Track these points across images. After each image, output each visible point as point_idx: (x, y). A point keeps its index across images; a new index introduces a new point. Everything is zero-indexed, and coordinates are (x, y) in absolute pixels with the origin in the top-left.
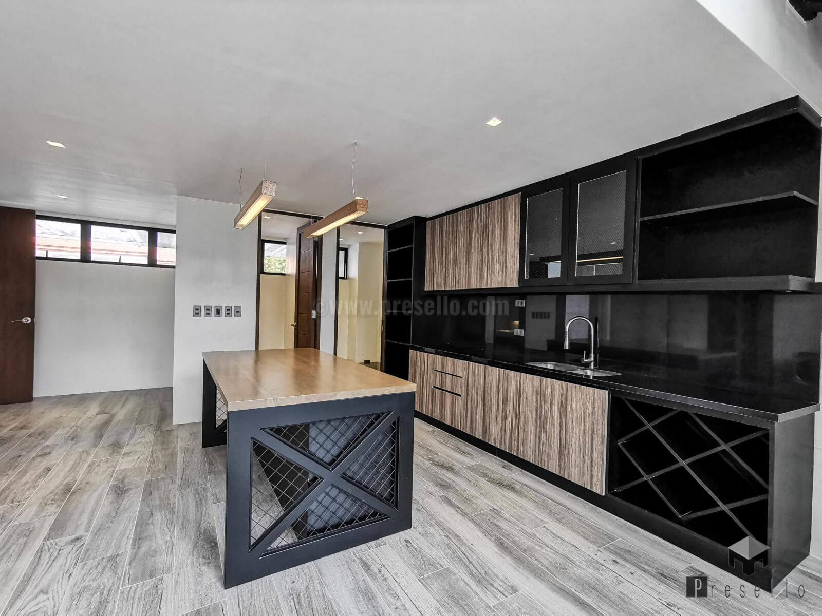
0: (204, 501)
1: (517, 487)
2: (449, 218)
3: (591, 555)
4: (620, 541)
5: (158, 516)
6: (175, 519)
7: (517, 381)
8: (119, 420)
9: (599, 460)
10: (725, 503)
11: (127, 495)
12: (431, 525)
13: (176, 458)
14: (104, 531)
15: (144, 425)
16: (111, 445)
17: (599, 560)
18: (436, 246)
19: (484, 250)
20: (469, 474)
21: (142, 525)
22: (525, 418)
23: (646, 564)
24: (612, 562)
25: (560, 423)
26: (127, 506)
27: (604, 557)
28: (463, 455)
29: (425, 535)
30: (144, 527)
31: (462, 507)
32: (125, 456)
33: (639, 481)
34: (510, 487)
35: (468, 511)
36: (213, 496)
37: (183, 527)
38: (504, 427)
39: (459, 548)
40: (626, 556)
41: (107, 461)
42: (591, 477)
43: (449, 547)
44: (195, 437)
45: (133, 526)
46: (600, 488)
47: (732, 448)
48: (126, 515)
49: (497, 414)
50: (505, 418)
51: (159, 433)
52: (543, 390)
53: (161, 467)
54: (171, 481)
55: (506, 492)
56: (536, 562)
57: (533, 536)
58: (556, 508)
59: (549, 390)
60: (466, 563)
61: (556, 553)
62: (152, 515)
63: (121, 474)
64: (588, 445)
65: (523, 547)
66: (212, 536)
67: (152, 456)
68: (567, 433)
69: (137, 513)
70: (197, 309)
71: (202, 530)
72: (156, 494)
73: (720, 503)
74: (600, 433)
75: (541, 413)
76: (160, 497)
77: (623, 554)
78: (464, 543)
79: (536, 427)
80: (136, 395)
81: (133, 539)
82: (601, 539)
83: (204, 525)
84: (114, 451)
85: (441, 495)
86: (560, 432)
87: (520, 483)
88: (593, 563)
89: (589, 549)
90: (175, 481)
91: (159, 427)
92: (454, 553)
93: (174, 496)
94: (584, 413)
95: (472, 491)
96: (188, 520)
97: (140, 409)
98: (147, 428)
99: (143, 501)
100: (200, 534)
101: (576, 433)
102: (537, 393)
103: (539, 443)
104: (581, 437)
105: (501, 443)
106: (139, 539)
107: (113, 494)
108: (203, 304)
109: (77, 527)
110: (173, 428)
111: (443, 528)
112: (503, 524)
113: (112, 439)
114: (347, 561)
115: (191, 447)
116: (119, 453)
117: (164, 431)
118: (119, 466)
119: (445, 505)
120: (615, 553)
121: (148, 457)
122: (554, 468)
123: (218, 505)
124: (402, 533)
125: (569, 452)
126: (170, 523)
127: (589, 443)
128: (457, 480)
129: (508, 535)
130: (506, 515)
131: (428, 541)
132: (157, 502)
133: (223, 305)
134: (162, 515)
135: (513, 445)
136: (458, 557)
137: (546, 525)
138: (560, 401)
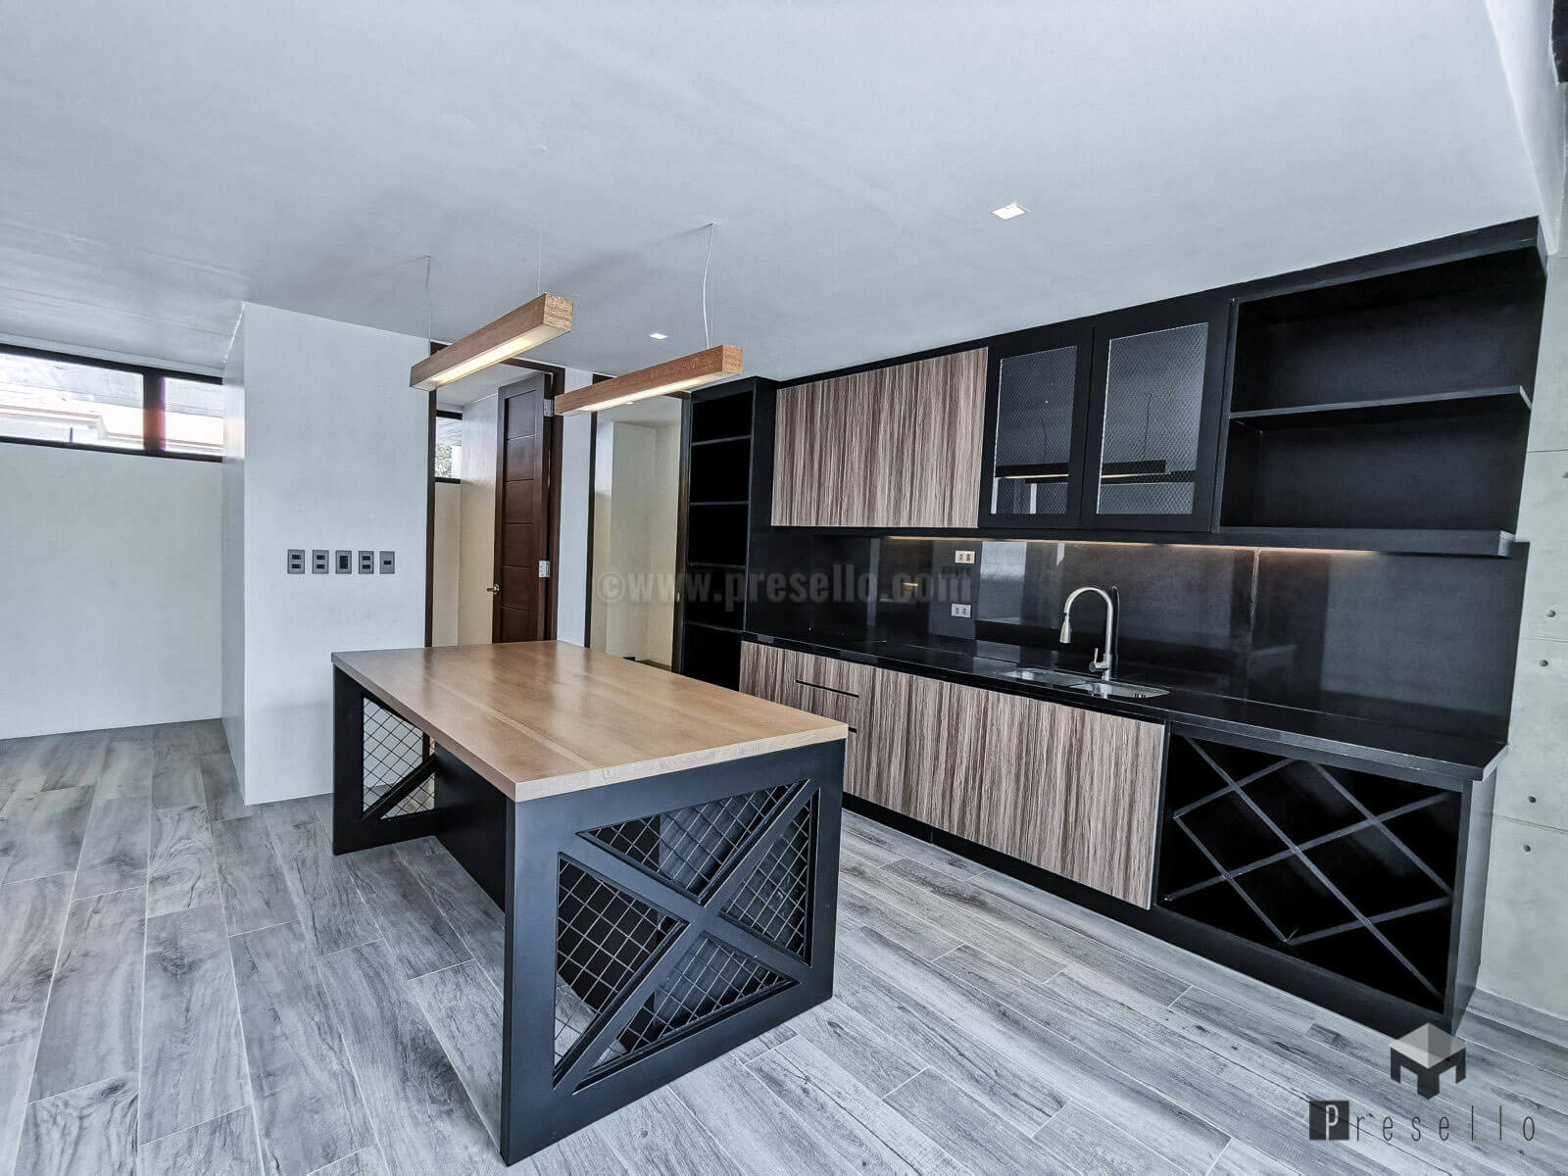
0: (384, 976)
1: (989, 900)
2: (829, 387)
3: (1158, 1020)
4: (1194, 990)
5: (290, 1017)
6: (335, 1021)
7: (979, 706)
8: (109, 801)
9: (1143, 849)
10: (1367, 915)
11: (198, 974)
12: (864, 987)
13: (284, 881)
14: (175, 1065)
15: (179, 809)
16: (112, 860)
17: (1175, 1029)
18: (797, 441)
19: (906, 453)
20: (894, 879)
21: (261, 1043)
22: (993, 773)
23: (1249, 1028)
24: (1196, 1031)
25: (1067, 785)
26: (207, 1001)
27: (1179, 1022)
28: (870, 843)
29: (863, 1008)
30: (268, 1047)
31: (908, 947)
32: (157, 883)
33: (1214, 881)
34: (975, 901)
35: (921, 954)
36: (401, 960)
37: (361, 1039)
38: (949, 789)
39: (933, 1029)
40: (1214, 1016)
41: (115, 900)
42: (1127, 879)
43: (915, 1030)
44: (309, 831)
45: (240, 1046)
46: (1141, 896)
47: (1386, 823)
48: (213, 1025)
49: (935, 768)
50: (951, 773)
51: (219, 825)
52: (1033, 721)
53: (256, 903)
54: (291, 936)
55: (973, 912)
56: (1078, 1045)
57: (1049, 994)
58: (1071, 937)
59: (1045, 723)
60: (957, 1058)
61: (1100, 1022)
62: (276, 1017)
63: (163, 929)
64: (1122, 822)
65: (1043, 1016)
66: (435, 1051)
67: (225, 880)
68: (1081, 800)
69: (240, 1016)
70: (296, 557)
71: (407, 1040)
72: (267, 967)
73: (1358, 915)
74: (1148, 800)
75: (1027, 764)
76: (280, 974)
77: (1207, 1012)
78: (936, 1018)
79: (1018, 789)
80: (131, 739)
81: (252, 1076)
82: (1161, 988)
83: (406, 1029)
84: (123, 877)
85: (861, 926)
86: (1067, 798)
87: (992, 892)
88: (1167, 1036)
89: (1147, 1007)
90: (302, 935)
91: (215, 814)
92: (927, 1040)
93: (313, 968)
94: (1117, 764)
95: (913, 915)
96: (365, 1020)
97: (151, 774)
98: (187, 815)
99: (241, 985)
100: (404, 1049)
101: (1098, 801)
102: (1021, 729)
103: (1023, 817)
104: (1109, 809)
105: (943, 817)
106: (266, 1077)
107: (162, 977)
108: (309, 546)
109: (102, 1059)
110: (248, 815)
111: (889, 991)
112: (992, 976)
113: (109, 848)
114: (734, 1078)
115: (309, 854)
116: (140, 879)
117: (230, 822)
118: (152, 910)
119: (876, 946)
120: (1196, 1014)
121: (215, 883)
122: (1052, 864)
123: (421, 981)
124: (817, 1009)
125: (1082, 835)
126: (327, 1030)
127: (1123, 818)
128: (880, 895)
129: (1007, 996)
130: (993, 958)
131: (871, 1020)
132: (278, 986)
133: (355, 547)
134: (300, 1014)
135: (967, 822)
136: (937, 1047)
137: (1066, 971)
138: (1068, 745)
